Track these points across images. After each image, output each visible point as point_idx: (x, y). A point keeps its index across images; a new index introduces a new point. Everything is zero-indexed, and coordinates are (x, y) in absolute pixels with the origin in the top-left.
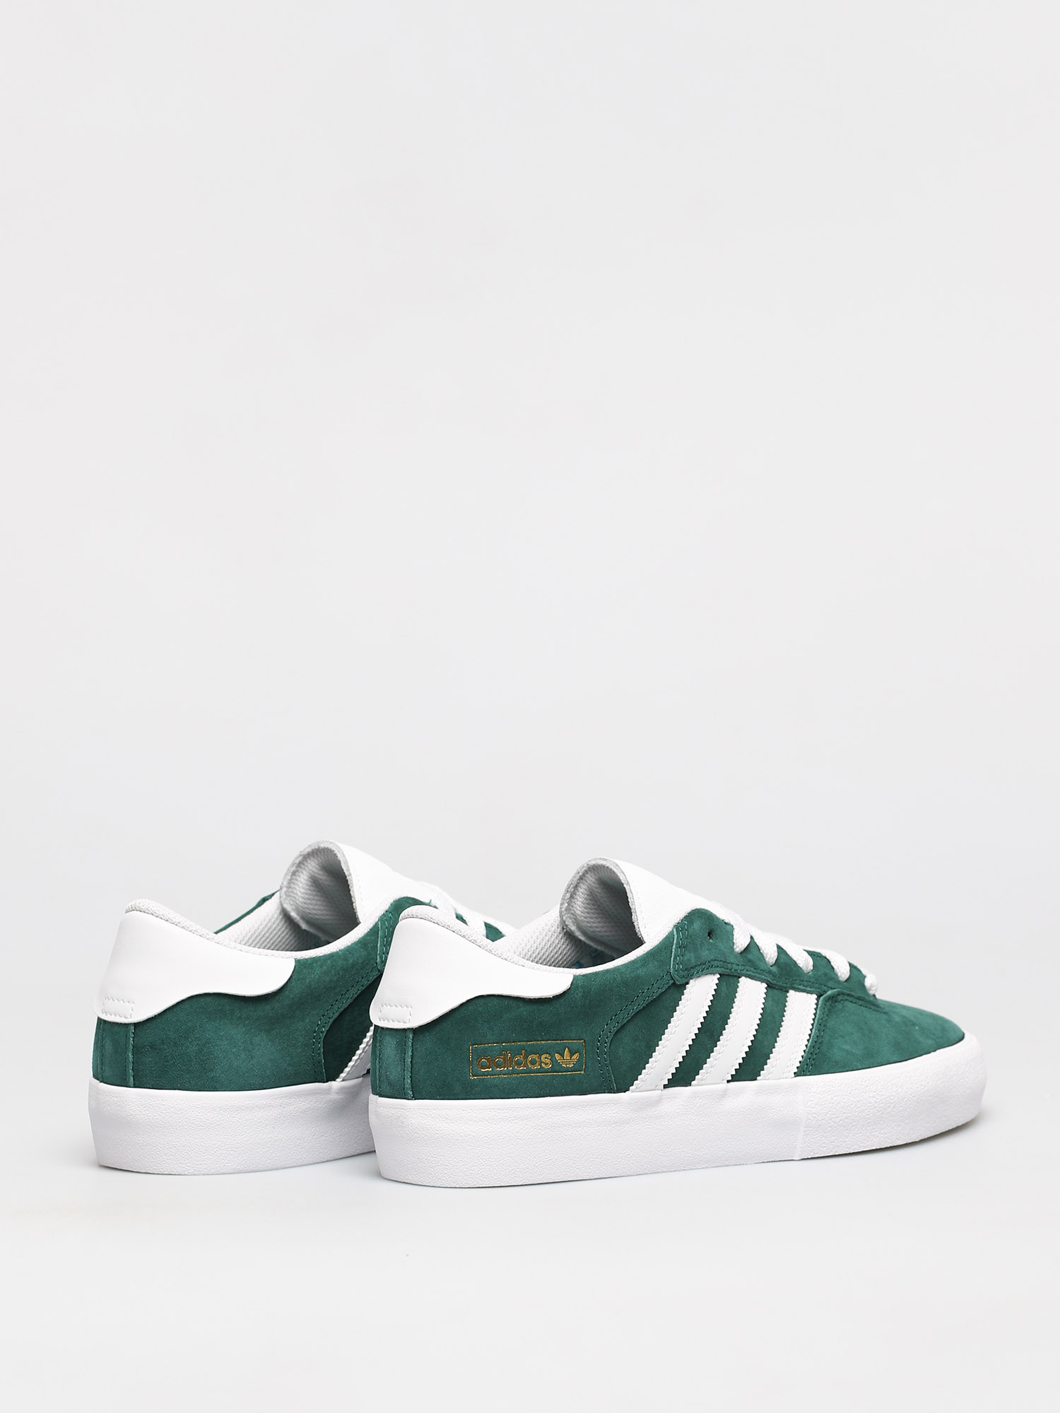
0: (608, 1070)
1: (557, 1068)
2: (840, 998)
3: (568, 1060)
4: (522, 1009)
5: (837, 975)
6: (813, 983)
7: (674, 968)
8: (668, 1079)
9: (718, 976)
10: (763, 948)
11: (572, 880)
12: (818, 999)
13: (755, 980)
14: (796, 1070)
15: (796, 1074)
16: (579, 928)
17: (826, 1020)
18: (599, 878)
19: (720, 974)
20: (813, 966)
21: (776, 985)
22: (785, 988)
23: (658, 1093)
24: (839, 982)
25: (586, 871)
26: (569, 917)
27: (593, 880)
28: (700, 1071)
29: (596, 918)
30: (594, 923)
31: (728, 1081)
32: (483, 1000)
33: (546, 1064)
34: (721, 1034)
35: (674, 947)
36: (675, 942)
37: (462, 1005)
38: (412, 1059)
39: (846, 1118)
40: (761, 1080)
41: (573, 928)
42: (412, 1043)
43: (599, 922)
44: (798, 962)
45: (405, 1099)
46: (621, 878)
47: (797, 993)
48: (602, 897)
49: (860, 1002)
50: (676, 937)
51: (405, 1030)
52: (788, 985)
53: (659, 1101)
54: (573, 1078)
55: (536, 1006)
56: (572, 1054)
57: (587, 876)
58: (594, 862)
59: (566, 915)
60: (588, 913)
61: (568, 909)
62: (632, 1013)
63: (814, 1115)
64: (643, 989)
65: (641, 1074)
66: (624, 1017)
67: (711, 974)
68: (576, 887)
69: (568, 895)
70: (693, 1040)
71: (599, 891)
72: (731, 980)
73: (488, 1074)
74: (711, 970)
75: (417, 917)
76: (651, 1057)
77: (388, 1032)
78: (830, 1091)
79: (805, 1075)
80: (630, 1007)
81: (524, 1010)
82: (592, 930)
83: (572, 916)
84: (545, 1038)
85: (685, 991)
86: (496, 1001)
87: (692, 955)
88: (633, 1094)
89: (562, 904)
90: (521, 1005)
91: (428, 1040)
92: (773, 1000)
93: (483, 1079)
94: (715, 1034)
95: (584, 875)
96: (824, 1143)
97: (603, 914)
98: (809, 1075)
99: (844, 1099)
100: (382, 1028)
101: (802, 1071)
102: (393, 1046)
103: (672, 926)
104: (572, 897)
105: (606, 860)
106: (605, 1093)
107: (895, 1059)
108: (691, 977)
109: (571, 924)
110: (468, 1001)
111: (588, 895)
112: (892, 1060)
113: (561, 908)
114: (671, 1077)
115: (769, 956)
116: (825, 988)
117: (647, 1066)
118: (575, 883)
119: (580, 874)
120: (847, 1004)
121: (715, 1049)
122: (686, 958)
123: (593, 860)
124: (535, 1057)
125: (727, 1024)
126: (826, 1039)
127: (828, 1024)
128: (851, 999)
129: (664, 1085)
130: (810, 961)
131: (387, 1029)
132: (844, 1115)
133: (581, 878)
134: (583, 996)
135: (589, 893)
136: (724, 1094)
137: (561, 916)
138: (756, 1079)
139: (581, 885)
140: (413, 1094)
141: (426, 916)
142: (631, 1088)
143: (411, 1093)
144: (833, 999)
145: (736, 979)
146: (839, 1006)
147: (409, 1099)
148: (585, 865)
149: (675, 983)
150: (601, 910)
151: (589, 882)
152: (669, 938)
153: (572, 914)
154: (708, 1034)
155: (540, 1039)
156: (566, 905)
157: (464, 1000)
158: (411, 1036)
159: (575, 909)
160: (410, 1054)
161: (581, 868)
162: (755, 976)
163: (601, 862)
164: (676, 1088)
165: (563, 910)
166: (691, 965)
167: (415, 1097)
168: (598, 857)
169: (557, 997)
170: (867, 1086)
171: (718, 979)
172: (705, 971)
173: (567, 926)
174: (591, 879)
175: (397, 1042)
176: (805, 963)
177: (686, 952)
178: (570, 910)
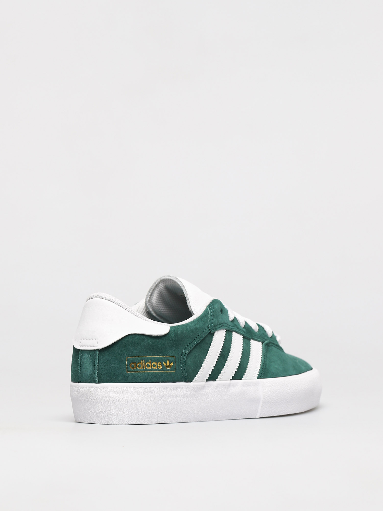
0: (185, 371)
1: (165, 369)
2: (270, 344)
3: (168, 365)
4: (149, 341)
5: (267, 334)
6: (259, 337)
7: (210, 325)
8: (208, 377)
9: (226, 331)
10: (239, 320)
11: (152, 287)
12: (262, 344)
13: (238, 334)
14: (257, 376)
15: (258, 378)
16: (153, 310)
17: (267, 354)
18: (166, 285)
19: (226, 330)
20: (259, 329)
21: (246, 337)
22: (250, 338)
23: (203, 383)
24: (268, 337)
25: (159, 283)
26: (149, 304)
27: (163, 286)
28: (220, 374)
29: (161, 305)
30: (160, 307)
31: (231, 380)
32: (132, 336)
33: (160, 367)
34: (228, 357)
35: (209, 315)
36: (209, 313)
37: (122, 338)
38: (98, 364)
39: (279, 399)
40: (244, 379)
41: (151, 310)
42: (98, 357)
43: (163, 307)
44: (252, 327)
45: (94, 383)
46: (180, 284)
47: (254, 341)
48: (165, 295)
49: (277, 347)
50: (209, 311)
51: (95, 350)
52: (251, 337)
53: (203, 388)
54: (170, 374)
55: (155, 340)
56: (170, 363)
57: (159, 284)
58: (164, 278)
59: (149, 303)
60: (158, 302)
61: (149, 301)
62: (194, 345)
63: (266, 397)
64: (199, 334)
65: (197, 374)
66: (192, 346)
67: (223, 329)
68: (154, 290)
69: (150, 294)
70: (218, 359)
71: (165, 291)
72: (230, 333)
73: (135, 371)
74: (223, 327)
75: (98, 298)
76: (202, 366)
77: (85, 352)
78: (272, 386)
79: (261, 378)
80: (193, 342)
81: (150, 341)
82: (159, 310)
83: (150, 304)
84: (159, 355)
85: (214, 336)
86: (138, 336)
87: (216, 320)
88: (194, 383)
89: (147, 298)
90: (149, 339)
91: (106, 355)
92: (245, 343)
93: (132, 373)
94: (225, 357)
95: (158, 284)
96: (269, 410)
97: (165, 303)
98: (263, 378)
99: (278, 390)
100: (82, 350)
101: (260, 377)
102: (88, 358)
103: (206, 306)
104: (151, 295)
105: (170, 276)
106: (183, 382)
107: (295, 374)
108: (216, 330)
109: (150, 308)
110: (125, 336)
111: (159, 294)
112: (293, 374)
113: (146, 300)
114: (209, 376)
115: (242, 323)
116: (264, 340)
117: (200, 370)
118: (153, 288)
119: (156, 284)
120: (273, 347)
121: (225, 364)
122: (214, 321)
123: (163, 277)
124: (156, 363)
125: (230, 353)
126: (268, 362)
127: (267, 356)
128: (274, 345)
129: (206, 380)
130: (258, 328)
131: (85, 350)
132: (278, 397)
133: (156, 286)
134: (175, 336)
135: (159, 293)
136: (229, 386)
137: (146, 304)
138: (241, 379)
139: (156, 289)
140: (98, 381)
141: (103, 297)
142: (193, 380)
143: (97, 380)
144: (267, 345)
145: (231, 333)
146: (270, 348)
147: (96, 383)
148: (159, 279)
149: (210, 332)
150: (164, 301)
151: (160, 287)
152: (206, 311)
153: (151, 303)
154: (223, 357)
155: (157, 355)
156: (149, 298)
157: (123, 336)
158: (98, 353)
159: (152, 300)
160: (97, 361)
161: (157, 281)
162: (238, 332)
163: (168, 278)
164: (210, 382)
165: (147, 301)
166: (216, 325)
167: (99, 382)
168: (166, 275)
169: (164, 336)
170: (287, 384)
171: (226, 332)
172: (221, 328)
173: (148, 308)
174: (161, 286)
175: (91, 356)
176: (255, 328)
177: (214, 318)
178: (150, 301)
